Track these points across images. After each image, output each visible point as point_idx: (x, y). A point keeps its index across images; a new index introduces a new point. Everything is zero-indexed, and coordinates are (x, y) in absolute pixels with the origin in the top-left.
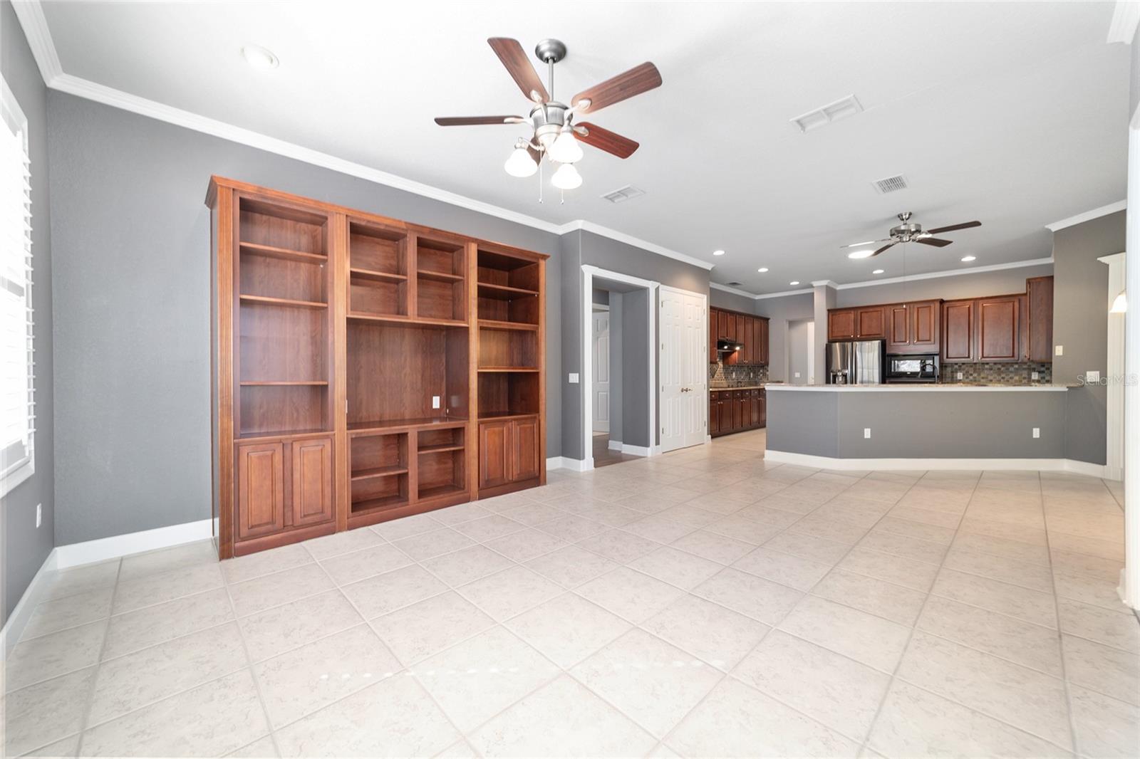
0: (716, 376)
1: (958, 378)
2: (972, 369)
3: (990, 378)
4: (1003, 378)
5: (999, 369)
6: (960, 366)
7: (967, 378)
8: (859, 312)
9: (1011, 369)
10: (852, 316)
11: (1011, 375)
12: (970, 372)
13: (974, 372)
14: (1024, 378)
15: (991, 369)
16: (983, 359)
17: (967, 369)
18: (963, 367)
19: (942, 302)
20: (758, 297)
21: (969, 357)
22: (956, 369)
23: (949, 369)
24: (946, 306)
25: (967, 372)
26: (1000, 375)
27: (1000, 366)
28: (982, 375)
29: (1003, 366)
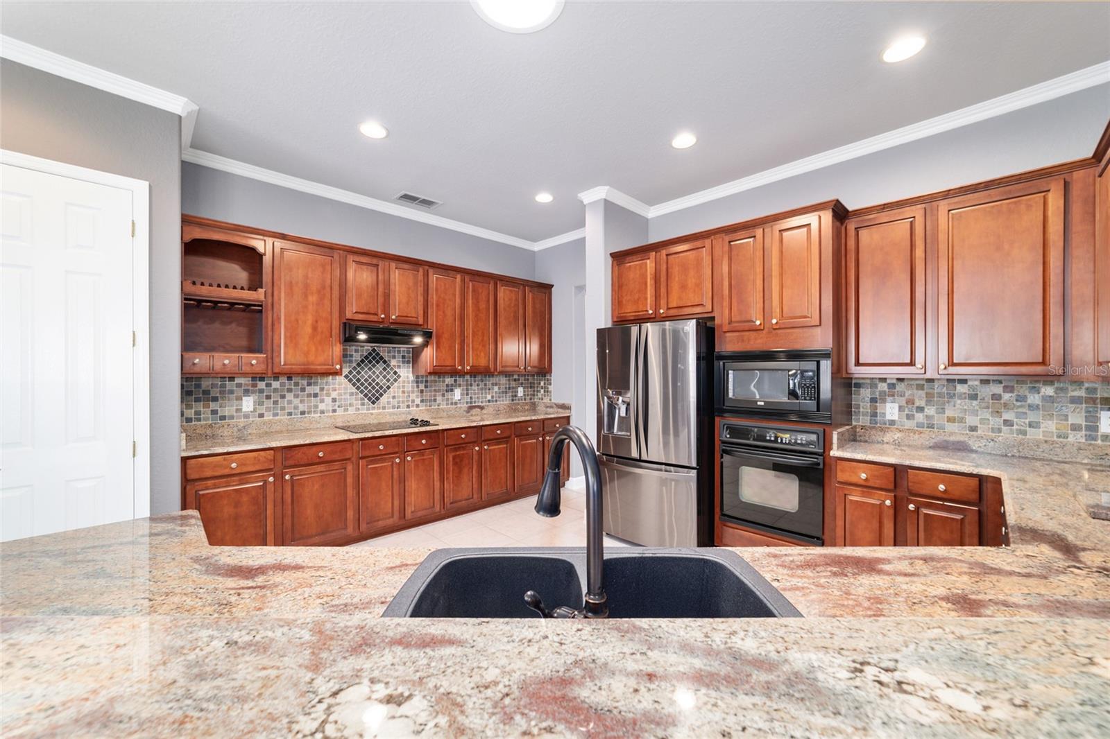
0: (384, 399)
1: (889, 417)
2: (922, 393)
3: (971, 420)
4: (1008, 423)
5: (996, 397)
6: (892, 386)
7: (909, 417)
8: (664, 252)
9: (1034, 399)
10: (650, 264)
11: (1032, 417)
12: (918, 403)
13: (929, 402)
14: (1075, 428)
15: (974, 397)
16: (952, 370)
17: (908, 393)
18: (900, 387)
19: (840, 213)
20: (537, 247)
21: (912, 363)
22: (883, 393)
23: (866, 393)
24: (852, 225)
25: (910, 402)
26: (998, 413)
27: (998, 389)
28: (950, 412)
29: (1009, 389)
